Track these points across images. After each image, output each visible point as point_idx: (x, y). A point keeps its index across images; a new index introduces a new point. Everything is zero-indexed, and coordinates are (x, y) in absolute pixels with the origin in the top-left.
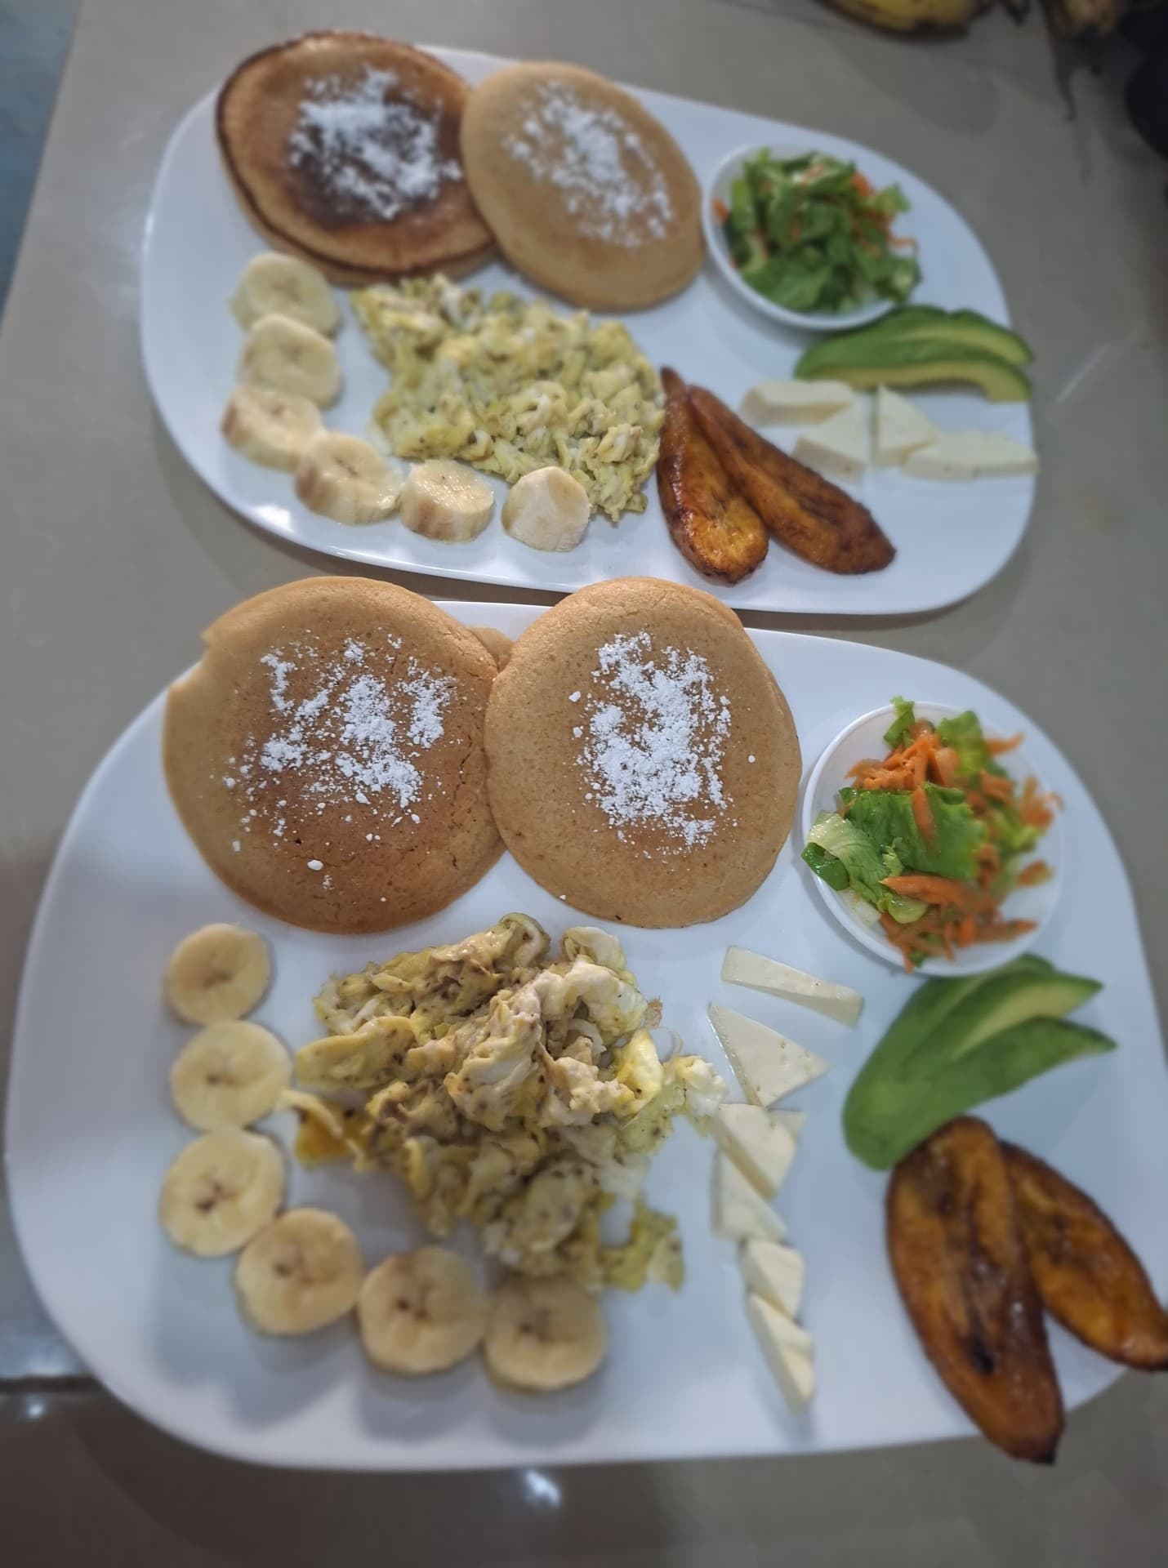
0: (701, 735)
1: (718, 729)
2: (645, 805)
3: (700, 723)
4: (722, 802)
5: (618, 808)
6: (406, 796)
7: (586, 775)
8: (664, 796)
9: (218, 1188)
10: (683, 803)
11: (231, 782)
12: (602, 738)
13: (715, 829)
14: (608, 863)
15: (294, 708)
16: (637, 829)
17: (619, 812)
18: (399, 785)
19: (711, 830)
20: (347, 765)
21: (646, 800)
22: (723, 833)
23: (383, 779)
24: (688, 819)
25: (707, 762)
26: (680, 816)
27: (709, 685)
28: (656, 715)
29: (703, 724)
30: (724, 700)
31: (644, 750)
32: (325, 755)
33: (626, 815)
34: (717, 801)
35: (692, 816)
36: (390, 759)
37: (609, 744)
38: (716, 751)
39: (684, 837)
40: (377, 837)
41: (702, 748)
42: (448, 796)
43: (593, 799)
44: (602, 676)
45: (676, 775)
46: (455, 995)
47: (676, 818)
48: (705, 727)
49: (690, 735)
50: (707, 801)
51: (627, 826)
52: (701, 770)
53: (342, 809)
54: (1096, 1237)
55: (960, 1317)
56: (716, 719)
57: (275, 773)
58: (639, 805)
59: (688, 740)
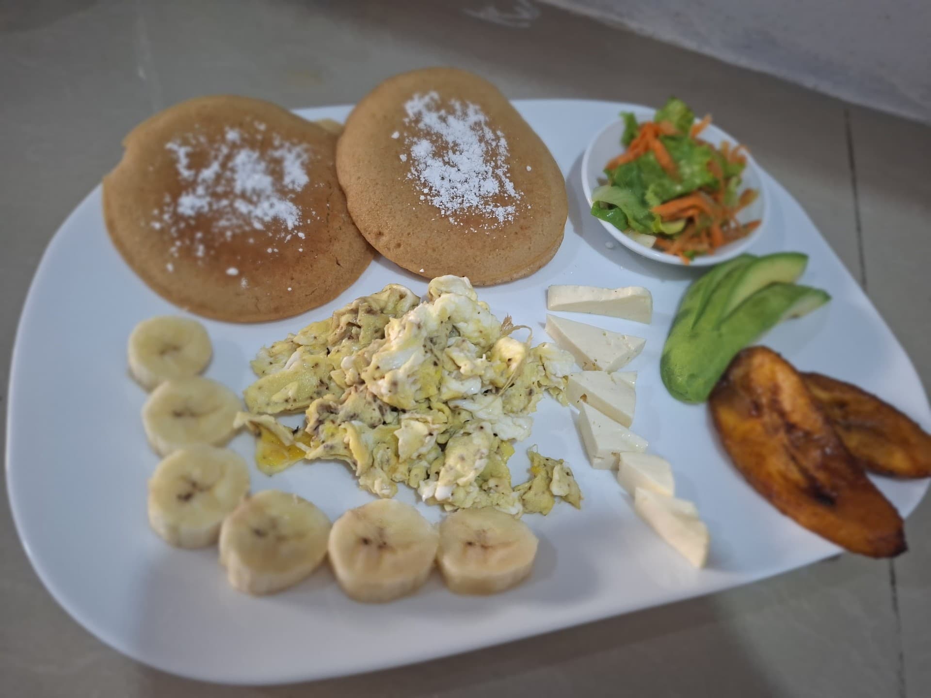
0: (490, 155)
1: (501, 151)
2: (463, 200)
3: (488, 148)
4: (517, 195)
5: (446, 203)
6: (291, 222)
7: (417, 185)
8: (475, 194)
9: (194, 485)
10: (490, 197)
11: (157, 226)
12: (422, 161)
13: (516, 211)
14: (448, 240)
15: (197, 175)
16: (463, 215)
17: (446, 206)
18: (284, 215)
19: (514, 212)
20: (242, 206)
21: (463, 197)
22: (522, 213)
23: (272, 213)
24: (496, 206)
25: (499, 172)
26: (490, 205)
27: (486, 124)
28: (456, 144)
29: (490, 149)
30: (499, 133)
31: (453, 166)
32: (225, 202)
33: (452, 208)
34: (513, 195)
35: (499, 204)
36: (274, 200)
37: (427, 165)
38: (503, 165)
39: (496, 217)
40: (276, 250)
41: (493, 164)
42: (322, 220)
43: (426, 200)
44: (410, 122)
45: (480, 181)
46: (358, 335)
47: (487, 206)
48: (491, 150)
49: (482, 156)
50: (506, 195)
51: (454, 214)
52: (496, 176)
53: (245, 235)
54: (869, 407)
55: (795, 475)
56: (497, 146)
57: (190, 217)
58: (460, 200)
59: (482, 159)
